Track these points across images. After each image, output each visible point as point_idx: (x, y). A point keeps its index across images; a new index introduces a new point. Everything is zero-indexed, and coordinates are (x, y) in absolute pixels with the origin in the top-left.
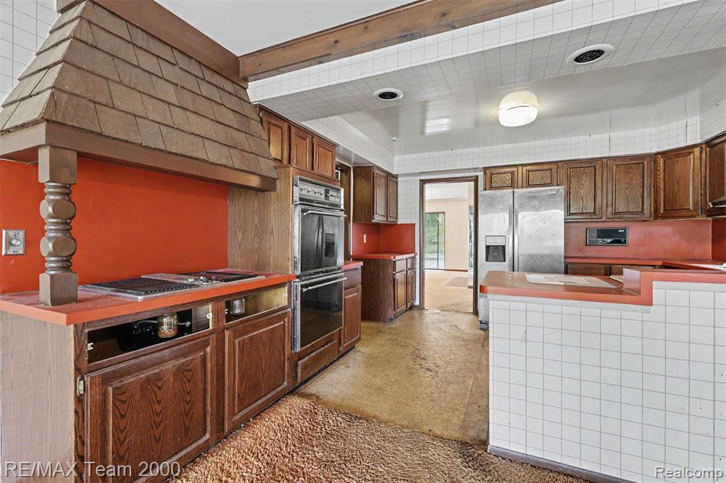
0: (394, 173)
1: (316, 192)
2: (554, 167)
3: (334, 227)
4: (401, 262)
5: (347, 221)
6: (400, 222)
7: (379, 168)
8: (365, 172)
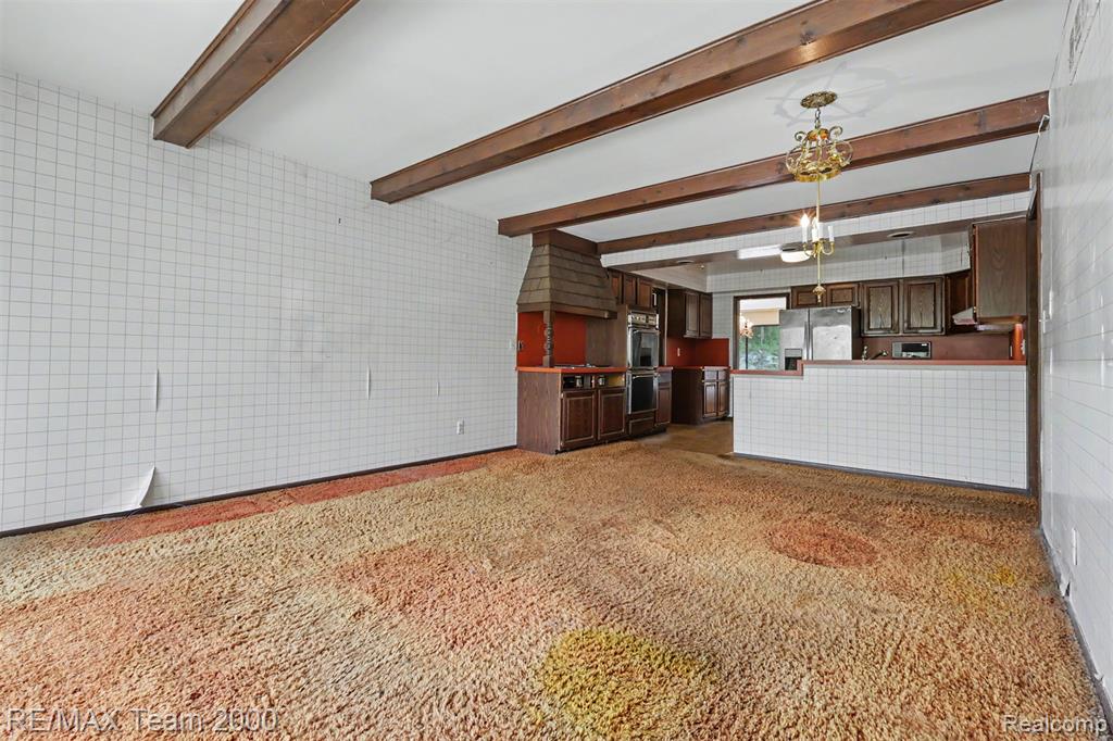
0: (708, 291)
1: (641, 319)
2: (855, 286)
3: (650, 340)
4: (710, 373)
5: (662, 336)
6: (714, 337)
7: (689, 290)
8: (678, 294)
